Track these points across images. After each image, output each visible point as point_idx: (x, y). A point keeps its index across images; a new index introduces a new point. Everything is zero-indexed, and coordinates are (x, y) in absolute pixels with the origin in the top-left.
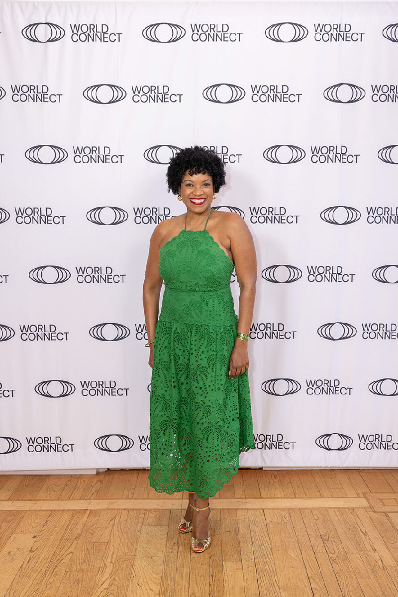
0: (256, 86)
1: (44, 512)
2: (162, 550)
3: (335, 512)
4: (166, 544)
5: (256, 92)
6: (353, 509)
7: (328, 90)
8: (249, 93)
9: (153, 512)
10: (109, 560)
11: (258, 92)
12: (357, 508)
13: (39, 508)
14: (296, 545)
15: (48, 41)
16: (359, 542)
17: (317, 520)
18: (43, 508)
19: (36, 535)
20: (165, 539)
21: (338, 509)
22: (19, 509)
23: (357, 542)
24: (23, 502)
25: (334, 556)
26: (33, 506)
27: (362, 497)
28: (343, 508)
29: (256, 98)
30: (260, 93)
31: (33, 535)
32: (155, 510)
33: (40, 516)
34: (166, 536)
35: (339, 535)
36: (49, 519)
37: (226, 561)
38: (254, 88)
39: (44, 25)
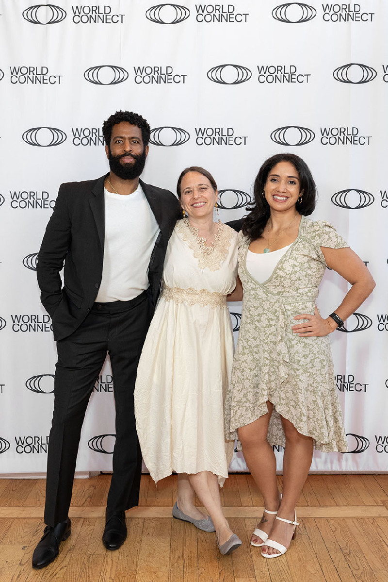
0: (263, 67)
1: (34, 520)
2: (166, 563)
3: (353, 522)
4: (170, 557)
5: (262, 73)
6: (373, 518)
7: (337, 71)
8: (256, 73)
9: (152, 521)
10: (108, 576)
11: (265, 73)
12: (377, 517)
13: (28, 516)
14: (315, 560)
15: (49, 23)
16: (385, 556)
17: (335, 531)
18: (33, 516)
19: (25, 545)
20: (169, 552)
21: (357, 518)
22: (6, 517)
23: (383, 557)
24: (12, 508)
25: (359, 572)
26: (20, 513)
27: (382, 506)
28: (362, 518)
29: (262, 79)
30: (267, 74)
31: (22, 546)
32: (155, 518)
33: (29, 524)
34: (169, 547)
35: (361, 548)
36: (39, 528)
37: (237, 577)
38: (260, 69)
39: (45, 7)
